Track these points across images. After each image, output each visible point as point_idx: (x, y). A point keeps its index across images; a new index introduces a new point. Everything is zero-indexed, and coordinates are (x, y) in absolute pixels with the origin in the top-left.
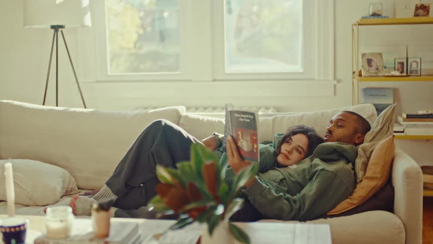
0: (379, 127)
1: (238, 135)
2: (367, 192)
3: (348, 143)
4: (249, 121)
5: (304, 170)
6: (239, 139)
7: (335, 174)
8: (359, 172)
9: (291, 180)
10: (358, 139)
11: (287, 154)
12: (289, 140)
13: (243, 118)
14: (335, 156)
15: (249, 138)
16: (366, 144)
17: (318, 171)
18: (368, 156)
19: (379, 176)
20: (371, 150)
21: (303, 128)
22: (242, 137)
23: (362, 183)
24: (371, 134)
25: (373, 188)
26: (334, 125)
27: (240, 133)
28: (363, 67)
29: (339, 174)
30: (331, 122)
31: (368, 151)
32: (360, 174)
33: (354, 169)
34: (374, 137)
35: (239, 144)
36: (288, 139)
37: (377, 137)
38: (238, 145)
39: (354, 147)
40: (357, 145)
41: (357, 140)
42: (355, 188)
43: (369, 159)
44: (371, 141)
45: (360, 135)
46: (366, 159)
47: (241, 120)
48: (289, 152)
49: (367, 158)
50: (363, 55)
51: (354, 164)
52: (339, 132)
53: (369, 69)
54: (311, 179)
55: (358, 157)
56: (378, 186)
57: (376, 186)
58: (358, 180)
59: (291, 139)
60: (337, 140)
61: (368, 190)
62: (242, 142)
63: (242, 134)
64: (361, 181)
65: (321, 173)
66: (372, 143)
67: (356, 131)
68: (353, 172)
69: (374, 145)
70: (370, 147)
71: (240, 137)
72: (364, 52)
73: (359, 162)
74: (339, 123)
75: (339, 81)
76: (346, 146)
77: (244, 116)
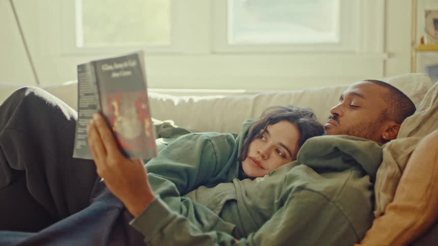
0: (428, 109)
1: (113, 109)
2: (391, 239)
3: (366, 137)
4: (128, 73)
5: (273, 186)
6: (114, 117)
7: (326, 198)
8: (379, 196)
9: (245, 204)
10: (388, 131)
11: (260, 159)
12: (263, 133)
13: (118, 71)
14: (337, 162)
15: (133, 111)
16: (400, 140)
17: (293, 190)
18: (401, 163)
19: (419, 206)
20: (408, 151)
21: (290, 111)
22: (119, 109)
23: (383, 218)
24: (414, 121)
25: (406, 230)
26: (343, 105)
27: (115, 104)
28: (427, 31)
29: (334, 198)
30: (342, 98)
31: (402, 152)
32: (382, 199)
33: (371, 188)
34: (418, 128)
35: (117, 127)
36: (262, 130)
37: (424, 128)
38: (114, 129)
39: (377, 145)
40: (384, 141)
41: (387, 134)
42: (370, 227)
43: (402, 170)
44: (410, 134)
45: (392, 124)
46: (397, 170)
47: (115, 75)
48: (263, 157)
49: (399, 167)
50: (428, 13)
51: (373, 180)
52: (351, 117)
53: (436, 34)
54: (281, 204)
55: (383, 164)
56: (415, 227)
57: (412, 225)
58: (376, 212)
59: (266, 131)
60: (347, 133)
61: (395, 234)
62: (120, 122)
63: (119, 104)
64: (382, 214)
65: (297, 194)
66: (413, 138)
67: (384, 117)
68: (368, 194)
69: (416, 142)
70: (407, 147)
71: (116, 113)
72: (428, 8)
73: (382, 174)
74: (354, 100)
75: (391, 55)
76: (361, 144)
77: (120, 66)
